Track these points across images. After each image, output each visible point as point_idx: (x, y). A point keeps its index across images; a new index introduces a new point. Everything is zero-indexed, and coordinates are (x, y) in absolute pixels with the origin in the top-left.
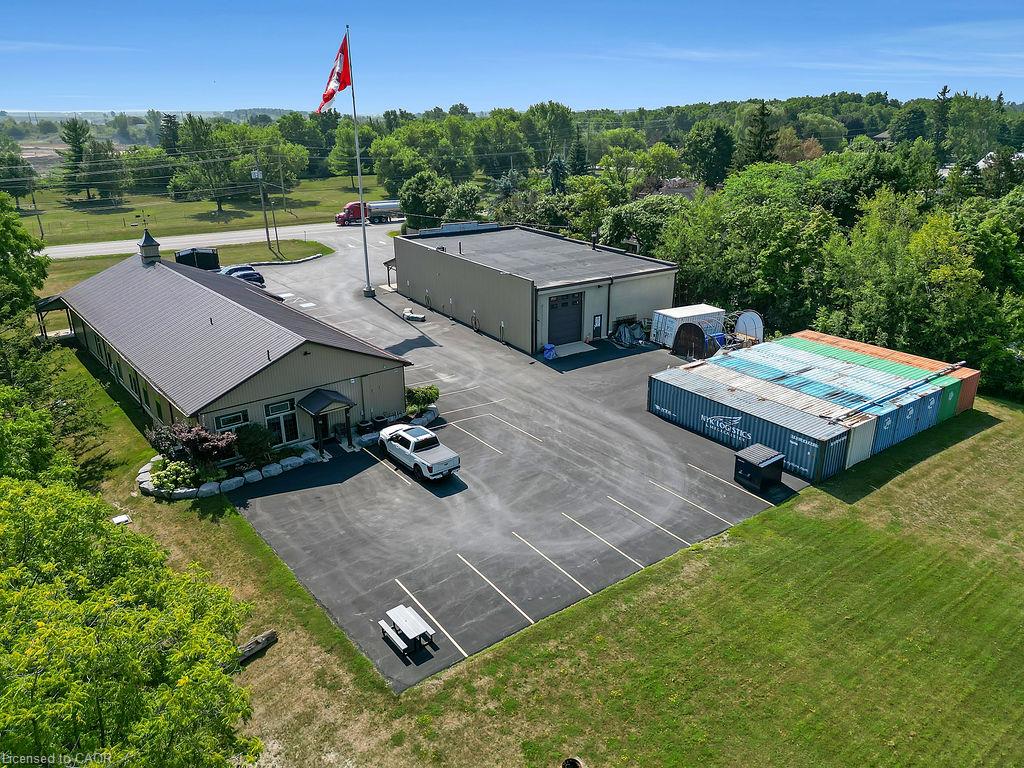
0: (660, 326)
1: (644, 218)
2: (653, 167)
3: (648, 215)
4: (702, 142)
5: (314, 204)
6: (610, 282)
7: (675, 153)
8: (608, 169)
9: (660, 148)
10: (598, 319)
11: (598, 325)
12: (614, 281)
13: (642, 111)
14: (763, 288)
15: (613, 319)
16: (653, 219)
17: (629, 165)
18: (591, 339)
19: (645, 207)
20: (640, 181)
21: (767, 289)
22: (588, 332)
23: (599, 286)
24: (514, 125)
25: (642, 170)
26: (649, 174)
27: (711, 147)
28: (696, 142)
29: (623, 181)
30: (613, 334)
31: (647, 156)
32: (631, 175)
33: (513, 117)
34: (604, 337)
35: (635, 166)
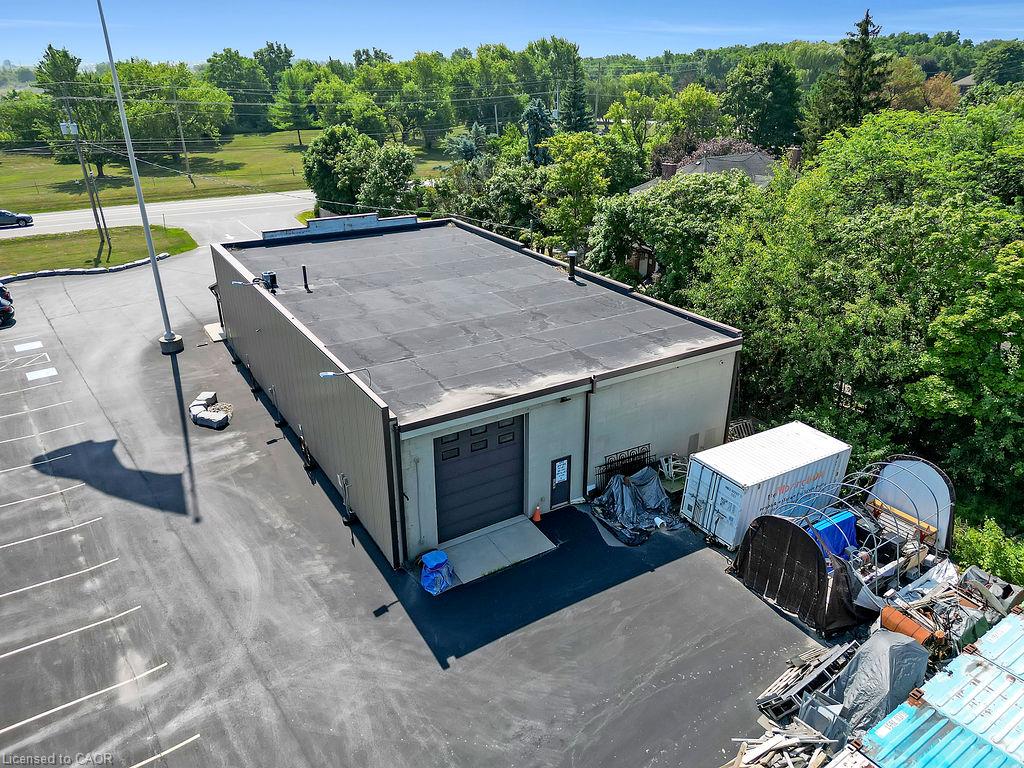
0: (703, 491)
1: (670, 221)
2: (683, 119)
3: (679, 215)
4: (752, 83)
5: (234, 167)
6: (587, 387)
7: (715, 100)
8: (620, 123)
9: (692, 92)
10: (562, 467)
11: (561, 477)
12: (599, 385)
13: (668, 56)
14: (945, 402)
15: (597, 461)
16: (687, 224)
17: (649, 117)
18: (546, 508)
19: (673, 197)
20: (665, 139)
21: (954, 405)
22: (538, 495)
23: (563, 400)
24: (503, 64)
25: (667, 125)
26: (677, 129)
27: (763, 92)
28: (744, 84)
29: (640, 139)
30: (596, 493)
31: (675, 103)
32: (651, 131)
33: (503, 55)
34: (576, 499)
35: (658, 117)
